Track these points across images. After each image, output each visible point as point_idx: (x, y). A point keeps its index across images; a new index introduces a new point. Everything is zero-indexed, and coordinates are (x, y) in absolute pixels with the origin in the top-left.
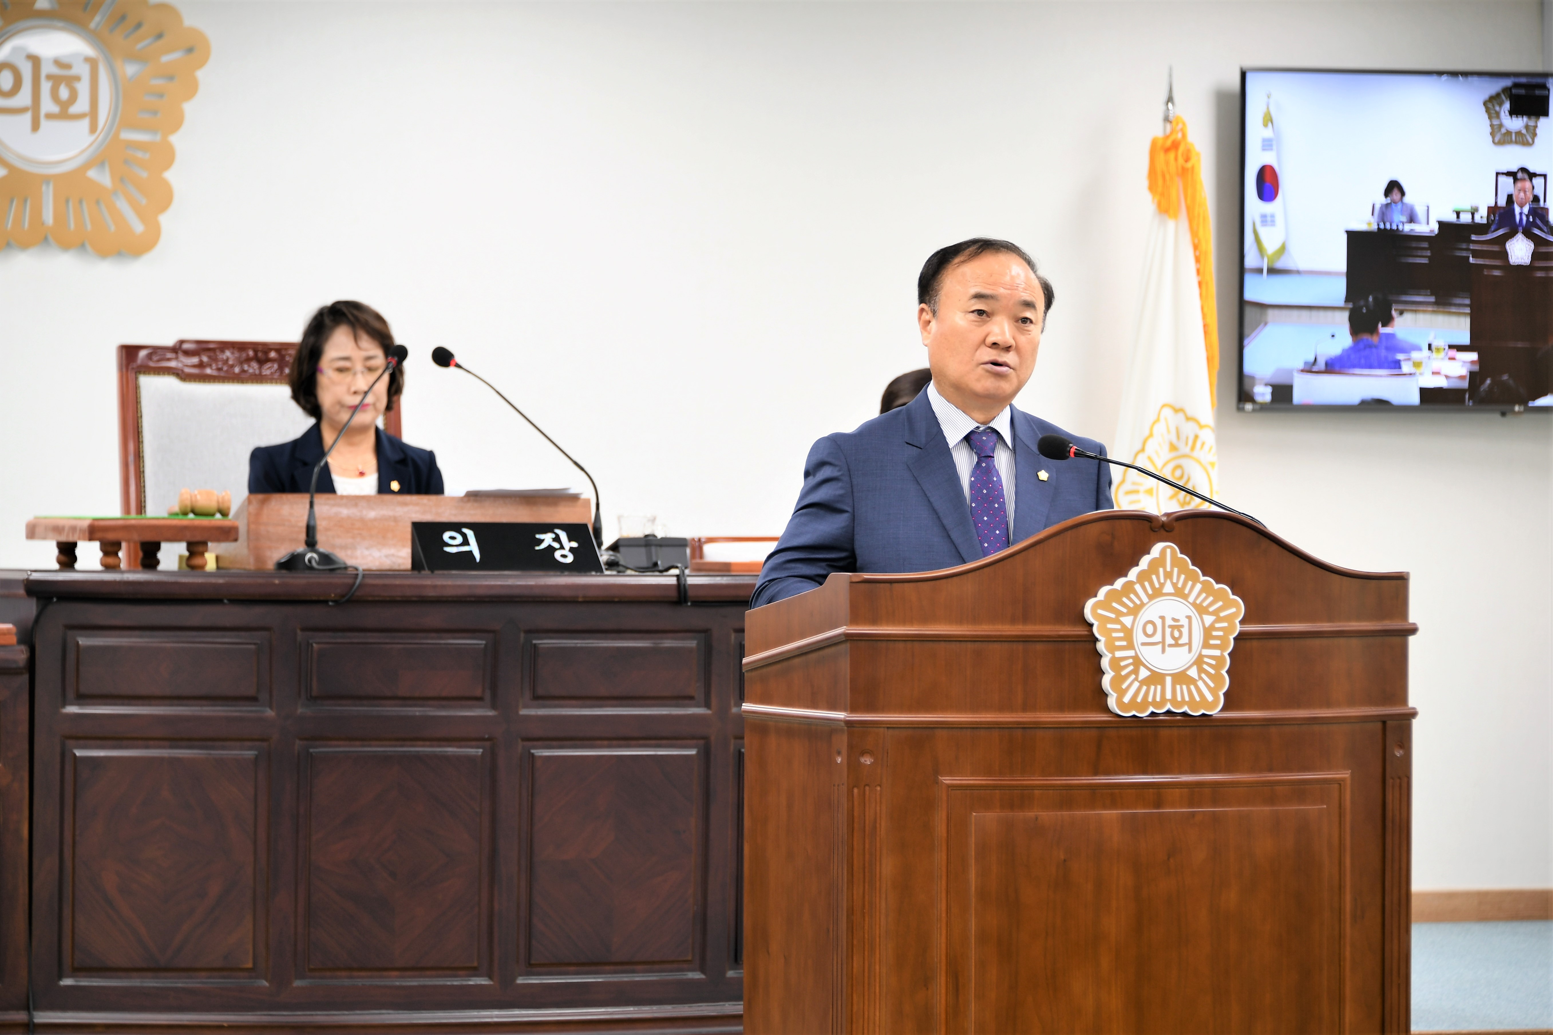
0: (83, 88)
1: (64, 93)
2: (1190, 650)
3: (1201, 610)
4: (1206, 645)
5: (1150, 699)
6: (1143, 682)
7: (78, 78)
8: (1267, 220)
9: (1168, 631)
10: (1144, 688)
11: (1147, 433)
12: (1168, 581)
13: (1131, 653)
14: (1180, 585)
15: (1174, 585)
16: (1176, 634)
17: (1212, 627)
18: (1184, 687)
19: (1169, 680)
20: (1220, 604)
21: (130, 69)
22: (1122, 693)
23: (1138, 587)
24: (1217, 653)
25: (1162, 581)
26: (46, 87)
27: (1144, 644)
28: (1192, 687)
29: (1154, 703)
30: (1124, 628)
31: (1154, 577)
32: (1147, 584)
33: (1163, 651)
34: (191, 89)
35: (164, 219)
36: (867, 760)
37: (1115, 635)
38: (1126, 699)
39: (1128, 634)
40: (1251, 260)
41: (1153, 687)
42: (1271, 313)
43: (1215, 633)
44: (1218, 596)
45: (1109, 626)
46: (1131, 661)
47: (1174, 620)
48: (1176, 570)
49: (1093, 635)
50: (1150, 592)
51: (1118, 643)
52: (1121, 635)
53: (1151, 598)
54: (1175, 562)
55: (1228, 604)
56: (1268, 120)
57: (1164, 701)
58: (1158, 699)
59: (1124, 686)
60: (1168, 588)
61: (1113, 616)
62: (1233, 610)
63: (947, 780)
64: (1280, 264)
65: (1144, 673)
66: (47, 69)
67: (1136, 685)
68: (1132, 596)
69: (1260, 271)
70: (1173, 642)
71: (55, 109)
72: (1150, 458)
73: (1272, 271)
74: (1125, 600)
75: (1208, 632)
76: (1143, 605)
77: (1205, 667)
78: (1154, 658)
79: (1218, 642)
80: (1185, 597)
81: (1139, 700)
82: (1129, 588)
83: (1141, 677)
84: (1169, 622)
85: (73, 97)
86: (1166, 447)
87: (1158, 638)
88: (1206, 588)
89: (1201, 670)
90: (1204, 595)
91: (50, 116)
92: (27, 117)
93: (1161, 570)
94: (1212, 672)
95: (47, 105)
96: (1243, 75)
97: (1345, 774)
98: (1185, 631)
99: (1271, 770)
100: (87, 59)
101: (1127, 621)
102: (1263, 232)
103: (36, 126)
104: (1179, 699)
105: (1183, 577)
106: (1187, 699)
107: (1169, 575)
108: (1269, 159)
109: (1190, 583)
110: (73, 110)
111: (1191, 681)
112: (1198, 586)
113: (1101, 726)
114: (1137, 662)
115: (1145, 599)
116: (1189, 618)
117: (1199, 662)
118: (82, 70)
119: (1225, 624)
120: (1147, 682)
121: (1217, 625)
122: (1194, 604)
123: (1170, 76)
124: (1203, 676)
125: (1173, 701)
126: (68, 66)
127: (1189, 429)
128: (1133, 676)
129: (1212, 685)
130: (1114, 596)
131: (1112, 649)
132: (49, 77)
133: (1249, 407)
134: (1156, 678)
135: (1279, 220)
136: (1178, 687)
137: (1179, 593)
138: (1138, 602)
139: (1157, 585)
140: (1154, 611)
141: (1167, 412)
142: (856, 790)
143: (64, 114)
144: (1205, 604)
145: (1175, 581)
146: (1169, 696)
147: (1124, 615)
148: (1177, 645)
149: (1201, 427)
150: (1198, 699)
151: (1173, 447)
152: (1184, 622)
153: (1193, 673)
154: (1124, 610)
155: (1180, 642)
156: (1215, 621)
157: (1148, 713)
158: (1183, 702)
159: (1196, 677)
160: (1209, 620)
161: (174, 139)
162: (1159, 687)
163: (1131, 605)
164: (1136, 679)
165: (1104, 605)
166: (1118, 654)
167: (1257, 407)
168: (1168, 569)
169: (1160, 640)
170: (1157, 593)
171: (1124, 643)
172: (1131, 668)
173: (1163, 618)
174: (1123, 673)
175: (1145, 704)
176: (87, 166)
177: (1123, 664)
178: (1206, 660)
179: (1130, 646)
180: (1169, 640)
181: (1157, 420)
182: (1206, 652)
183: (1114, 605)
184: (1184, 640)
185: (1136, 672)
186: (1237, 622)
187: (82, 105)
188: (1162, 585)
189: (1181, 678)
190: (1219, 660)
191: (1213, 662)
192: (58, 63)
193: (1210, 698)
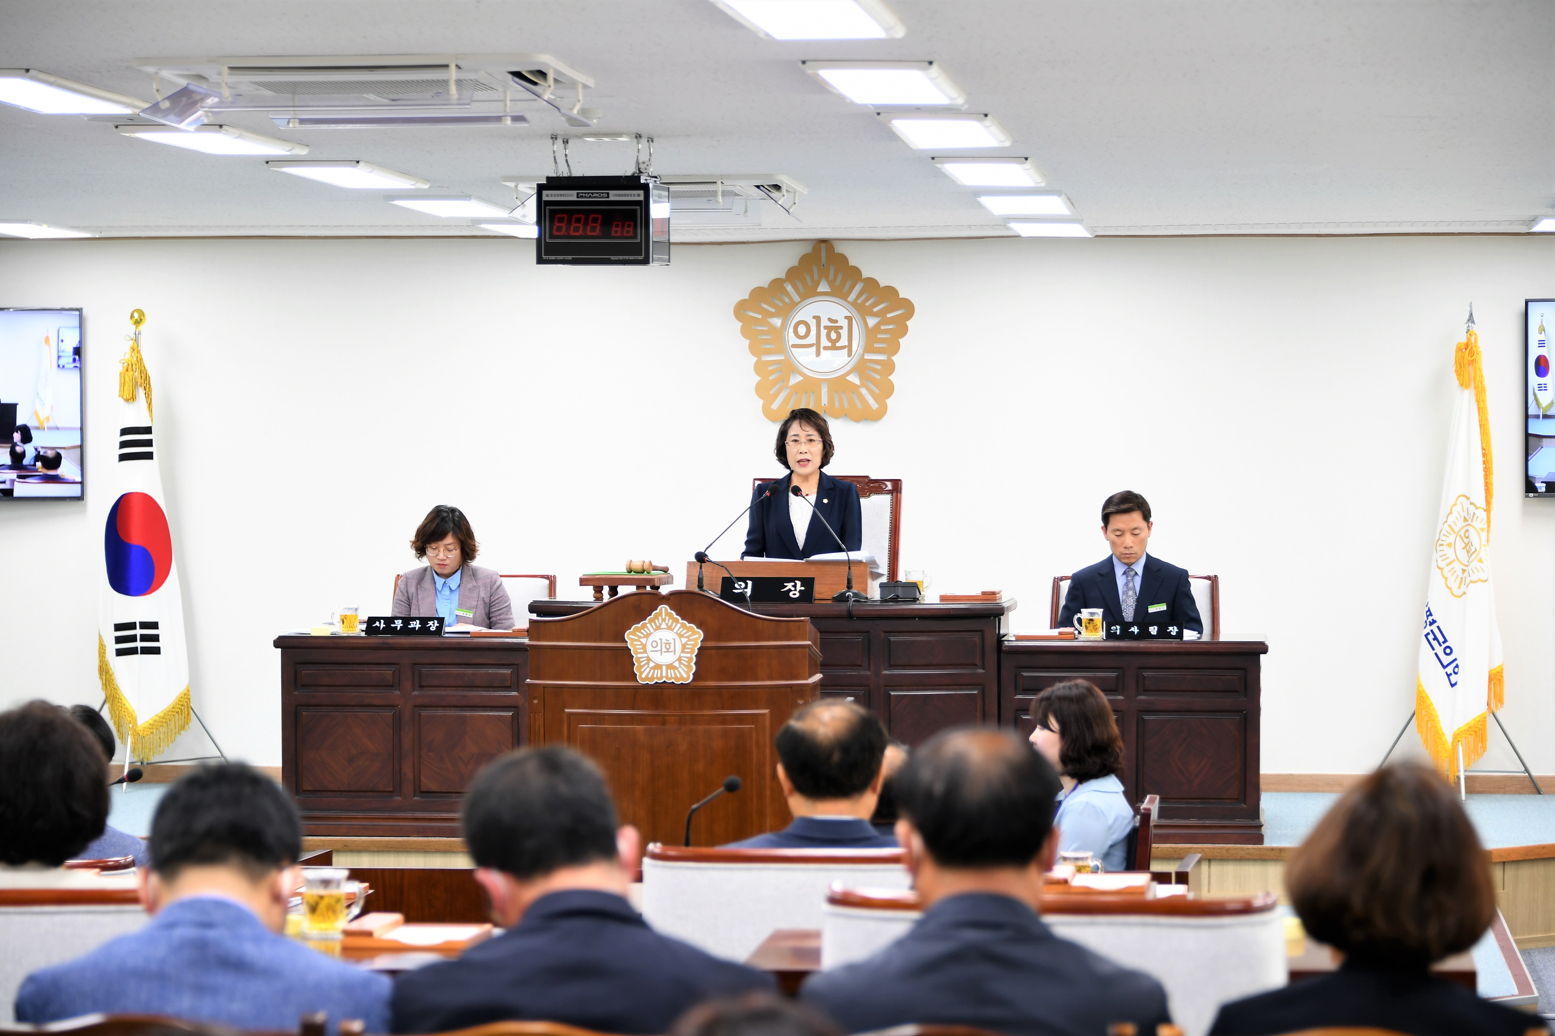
0: (844, 333)
1: (834, 336)
2: (675, 654)
3: (681, 636)
4: (683, 652)
5: (655, 676)
6: (651, 668)
7: (841, 328)
8: (1542, 387)
9: (664, 645)
10: (652, 671)
11: (1449, 512)
12: (664, 623)
13: (645, 655)
14: (669, 625)
15: (667, 624)
16: (668, 647)
17: (686, 644)
18: (672, 671)
19: (664, 668)
20: (690, 633)
21: (872, 322)
22: (642, 673)
23: (648, 625)
24: (689, 655)
25: (660, 622)
26: (824, 332)
27: (651, 651)
28: (676, 671)
29: (657, 678)
30: (642, 644)
31: (656, 621)
32: (653, 624)
33: (661, 654)
34: (904, 331)
35: (889, 402)
36: (536, 702)
37: (637, 647)
38: (643, 676)
39: (644, 647)
40: (1532, 411)
41: (656, 671)
42: (1544, 440)
43: (687, 646)
44: (689, 629)
45: (635, 643)
46: (645, 659)
47: (667, 640)
48: (667, 618)
49: (628, 647)
50: (655, 627)
51: (639, 651)
52: (641, 647)
53: (655, 630)
54: (667, 614)
55: (694, 633)
56: (1542, 330)
57: (662, 677)
58: (659, 676)
59: (642, 670)
60: (664, 626)
61: (637, 638)
62: (697, 636)
63: (566, 710)
64: (1549, 413)
65: (652, 664)
66: (825, 322)
67: (648, 669)
68: (646, 629)
69: (1537, 417)
70: (666, 650)
71: (829, 344)
72: (1449, 526)
73: (1546, 417)
74: (642, 631)
75: (684, 646)
76: (651, 633)
77: (682, 661)
78: (658, 658)
79: (689, 650)
80: (672, 630)
81: (650, 676)
82: (645, 626)
83: (650, 667)
84: (664, 641)
85: (839, 336)
86: (1462, 519)
87: (659, 648)
88: (683, 626)
89: (680, 663)
90: (682, 629)
91: (826, 348)
92: (814, 349)
93: (660, 618)
94: (686, 664)
95: (825, 342)
96: (1527, 303)
97: (766, 711)
98: (672, 645)
99: (723, 709)
100: (846, 317)
101: (644, 640)
102: (1539, 393)
103: (818, 354)
104: (669, 676)
105: (671, 621)
106: (673, 676)
107: (664, 620)
108: (1542, 352)
109: (674, 624)
110: (838, 345)
111: (675, 668)
112: (679, 625)
113: (636, 688)
114: (649, 659)
115: (652, 631)
116: (674, 639)
117: (680, 659)
118: (844, 323)
119: (693, 642)
120: (654, 668)
121: (688, 643)
122: (677, 633)
123: (1471, 306)
124: (682, 666)
125: (667, 676)
126: (836, 321)
127: (1472, 509)
128: (647, 666)
129: (686, 670)
130: (639, 630)
131: (637, 653)
132: (825, 327)
133: (1531, 495)
134: (658, 667)
135: (1549, 387)
136: (669, 671)
137: (669, 628)
138: (649, 632)
139: (658, 625)
140: (656, 636)
141: (1463, 499)
142: (532, 715)
143: (834, 347)
144: (682, 633)
145: (667, 622)
146: (664, 674)
147: (641, 638)
148: (668, 652)
149: (1477, 508)
150: (679, 676)
151: (1465, 520)
152: (672, 641)
153: (676, 664)
154: (642, 636)
155: (670, 650)
156: (688, 641)
157: (654, 682)
158: (671, 678)
159: (678, 666)
160: (684, 640)
161: (893, 358)
162: (659, 671)
163: (645, 633)
164: (648, 667)
165: (634, 634)
166: (639, 655)
167: (1536, 495)
168: (663, 617)
169: (660, 649)
170: (658, 628)
171: (642, 651)
172: (646, 662)
173: (661, 639)
174: (642, 664)
175: (652, 678)
176: (848, 373)
177: (641, 660)
178: (683, 658)
179: (645, 652)
180: (664, 649)
181: (1455, 504)
182: (682, 655)
183: (637, 633)
184: (672, 649)
185: (648, 663)
186: (699, 641)
187: (844, 342)
188: (661, 625)
189: (670, 666)
190: (690, 659)
191: (687, 660)
192: (830, 320)
193: (685, 676)
